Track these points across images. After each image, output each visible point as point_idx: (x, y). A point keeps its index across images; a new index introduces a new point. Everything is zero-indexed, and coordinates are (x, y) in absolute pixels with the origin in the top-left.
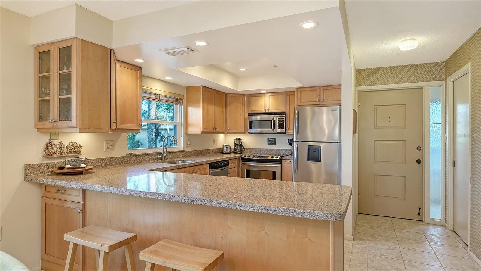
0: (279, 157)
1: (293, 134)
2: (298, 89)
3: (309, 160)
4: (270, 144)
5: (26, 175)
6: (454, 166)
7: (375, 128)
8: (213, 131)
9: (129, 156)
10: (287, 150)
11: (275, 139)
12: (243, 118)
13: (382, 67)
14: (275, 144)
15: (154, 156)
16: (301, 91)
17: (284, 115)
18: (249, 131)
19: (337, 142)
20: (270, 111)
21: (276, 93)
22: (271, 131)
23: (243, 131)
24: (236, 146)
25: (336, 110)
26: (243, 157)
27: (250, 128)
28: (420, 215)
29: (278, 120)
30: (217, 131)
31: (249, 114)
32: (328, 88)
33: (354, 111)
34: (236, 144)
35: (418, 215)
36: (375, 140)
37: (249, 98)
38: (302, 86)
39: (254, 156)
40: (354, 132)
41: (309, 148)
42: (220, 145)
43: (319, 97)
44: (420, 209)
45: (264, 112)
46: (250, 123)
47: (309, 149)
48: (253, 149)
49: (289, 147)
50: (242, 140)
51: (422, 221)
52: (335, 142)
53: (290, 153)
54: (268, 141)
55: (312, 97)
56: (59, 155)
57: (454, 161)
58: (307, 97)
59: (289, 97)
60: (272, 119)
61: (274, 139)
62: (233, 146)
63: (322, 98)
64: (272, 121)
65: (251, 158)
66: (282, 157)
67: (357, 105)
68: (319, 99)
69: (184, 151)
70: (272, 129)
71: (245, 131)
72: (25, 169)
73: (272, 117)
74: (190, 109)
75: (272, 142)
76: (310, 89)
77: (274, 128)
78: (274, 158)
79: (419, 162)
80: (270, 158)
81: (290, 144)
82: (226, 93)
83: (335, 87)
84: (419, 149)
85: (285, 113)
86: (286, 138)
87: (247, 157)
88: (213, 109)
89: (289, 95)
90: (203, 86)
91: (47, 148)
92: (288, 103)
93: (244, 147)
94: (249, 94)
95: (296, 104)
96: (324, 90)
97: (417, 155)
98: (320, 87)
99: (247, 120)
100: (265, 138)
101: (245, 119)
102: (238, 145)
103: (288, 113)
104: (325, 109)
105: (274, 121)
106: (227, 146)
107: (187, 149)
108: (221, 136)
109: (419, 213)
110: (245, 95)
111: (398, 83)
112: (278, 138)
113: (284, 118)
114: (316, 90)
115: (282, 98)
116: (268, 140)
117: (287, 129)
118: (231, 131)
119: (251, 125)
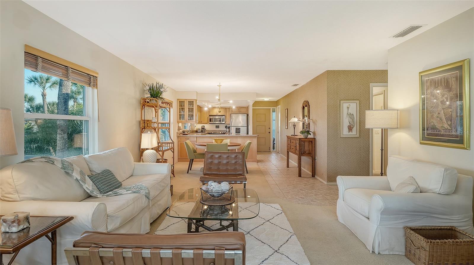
1: (230, 124)
3: (236, 133)
7: (256, 122)
11: (219, 126)
14: (219, 128)
17: (225, 116)
18: (210, 122)
19: (246, 127)
20: (219, 114)
22: (219, 123)
23: (207, 123)
25: (245, 116)
26: (209, 133)
27: (210, 121)
31: (210, 116)
34: (202, 128)
36: (256, 126)
37: (209, 109)
43: (239, 110)
44: (270, 148)
45: (216, 115)
47: (236, 129)
48: (209, 130)
49: (226, 129)
50: (205, 127)
51: (270, 152)
54: (216, 127)
57: (278, 132)
59: (226, 109)
60: (220, 118)
66: (225, 132)
70: (219, 121)
75: (217, 127)
77: (221, 121)
79: (269, 133)
81: (226, 128)
82: (201, 107)
83: (244, 107)
84: (269, 128)
86: (224, 126)
92: (226, 111)
93: (205, 129)
95: (230, 112)
96: (241, 108)
97: (268, 131)
98: (239, 107)
99: (208, 118)
106: (199, 129)
111: (264, 107)
115: (223, 110)
117: (226, 122)
118: (202, 122)
119: (210, 120)
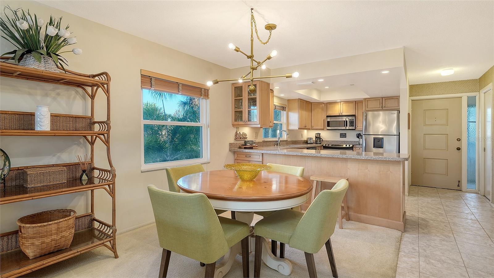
0: (351, 146)
1: (362, 130)
2: (365, 99)
3: (374, 147)
4: (342, 137)
5: (230, 148)
6: (485, 151)
7: (424, 126)
8: (304, 128)
9: (264, 142)
10: (355, 141)
11: (346, 134)
12: (323, 120)
13: (429, 83)
14: (346, 137)
15: (274, 143)
16: (367, 101)
17: (354, 117)
18: (329, 128)
19: (396, 135)
20: (343, 114)
21: (347, 102)
22: (344, 128)
23: (323, 128)
24: (317, 139)
25: (395, 114)
26: (324, 145)
27: (328, 126)
28: (459, 186)
29: (349, 120)
30: (306, 128)
31: (327, 116)
32: (389, 98)
33: (409, 114)
34: (316, 137)
35: (458, 186)
36: (424, 134)
37: (327, 105)
38: (369, 97)
39: (332, 145)
40: (409, 128)
41: (374, 139)
42: (305, 138)
43: (381, 104)
44: (459, 182)
45: (339, 115)
46: (328, 122)
48: (328, 141)
49: (357, 139)
50: (321, 135)
51: (461, 190)
52: (394, 135)
53: (358, 144)
55: (376, 104)
56: (239, 139)
57: (485, 148)
58: (371, 105)
59: (358, 104)
60: (344, 120)
61: (344, 133)
62: (314, 139)
63: (384, 105)
64: (345, 121)
65: (330, 146)
66: (353, 145)
67: (411, 110)
68: (382, 106)
69: (287, 141)
70: (345, 126)
71: (324, 128)
72: (230, 145)
73: (344, 119)
74: (289, 113)
75: (343, 136)
76: (374, 99)
77: (347, 126)
78: (348, 146)
79: (459, 149)
80: (344, 146)
81: (358, 137)
82: (311, 102)
83: (393, 98)
84: (459, 140)
85: (354, 116)
86: (354, 133)
87: (327, 146)
88: (305, 113)
89: (358, 103)
90: (300, 99)
91: (236, 135)
92: (357, 108)
93: (322, 140)
94: (327, 103)
95: (364, 109)
96: (385, 99)
97: (457, 144)
98: (382, 98)
100: (338, 133)
101: (324, 120)
102: (318, 138)
103: (356, 115)
104: (381, 113)
105: (347, 121)
106: (311, 139)
107: (289, 140)
108: (305, 131)
109: (459, 185)
110: (324, 103)
111: (442, 94)
112: (348, 133)
113: (354, 119)
114: (380, 100)
115: (352, 105)
116: (340, 134)
117: (356, 126)
118: (314, 128)
119: (329, 124)
